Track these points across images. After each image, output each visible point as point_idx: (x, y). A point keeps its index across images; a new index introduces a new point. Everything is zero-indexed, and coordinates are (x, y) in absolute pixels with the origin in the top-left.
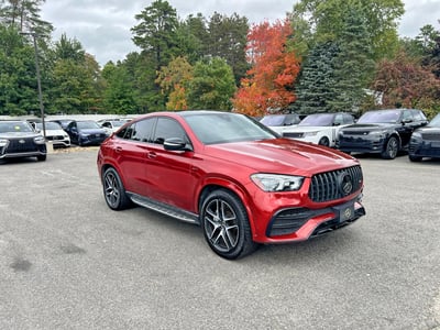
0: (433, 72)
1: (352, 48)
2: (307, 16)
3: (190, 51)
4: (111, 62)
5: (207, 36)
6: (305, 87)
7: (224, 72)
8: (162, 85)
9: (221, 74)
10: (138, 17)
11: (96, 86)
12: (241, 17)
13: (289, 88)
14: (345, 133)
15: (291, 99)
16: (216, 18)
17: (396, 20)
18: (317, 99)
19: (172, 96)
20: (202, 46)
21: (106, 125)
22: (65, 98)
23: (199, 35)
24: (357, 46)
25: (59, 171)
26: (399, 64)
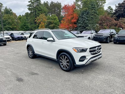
0: (114, 19)
1: (92, 12)
2: (79, 3)
3: (45, 12)
4: (20, 15)
5: (49, 8)
6: (80, 23)
7: (56, 18)
8: (37, 22)
9: (55, 19)
10: (29, 2)
11: (17, 22)
12: (59, 3)
13: (75, 23)
14: (96, 36)
15: (76, 26)
16: (52, 3)
17: (104, 5)
18: (83, 26)
19: (40, 25)
20: (48, 11)
21: (22, 34)
22: (7, 26)
23: (47, 8)
24: (94, 12)
25: (13, 48)
26: (105, 17)
